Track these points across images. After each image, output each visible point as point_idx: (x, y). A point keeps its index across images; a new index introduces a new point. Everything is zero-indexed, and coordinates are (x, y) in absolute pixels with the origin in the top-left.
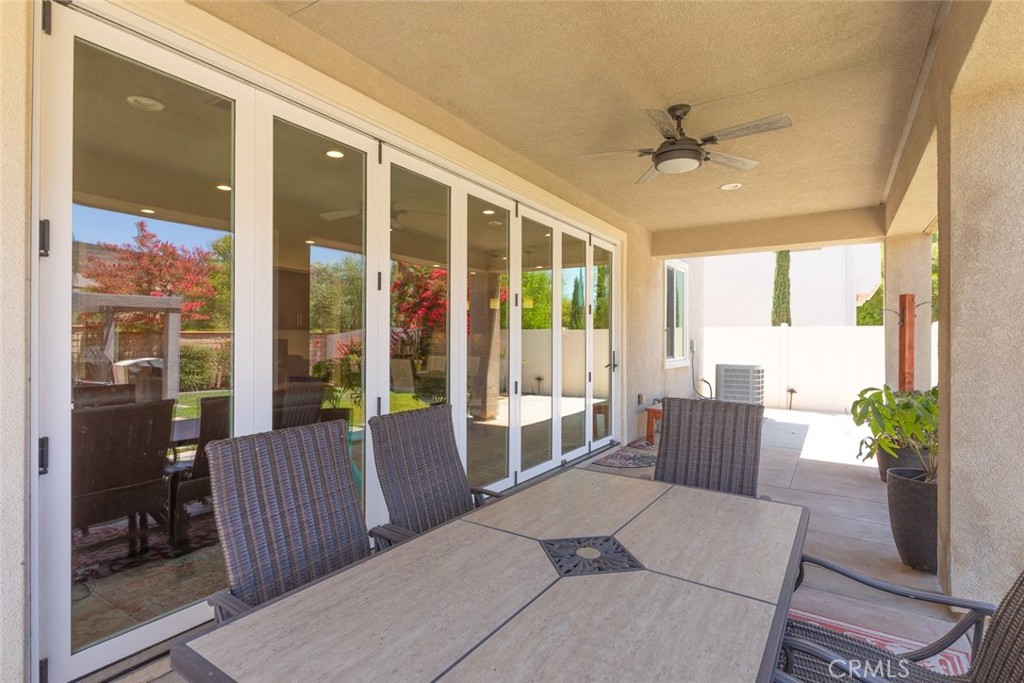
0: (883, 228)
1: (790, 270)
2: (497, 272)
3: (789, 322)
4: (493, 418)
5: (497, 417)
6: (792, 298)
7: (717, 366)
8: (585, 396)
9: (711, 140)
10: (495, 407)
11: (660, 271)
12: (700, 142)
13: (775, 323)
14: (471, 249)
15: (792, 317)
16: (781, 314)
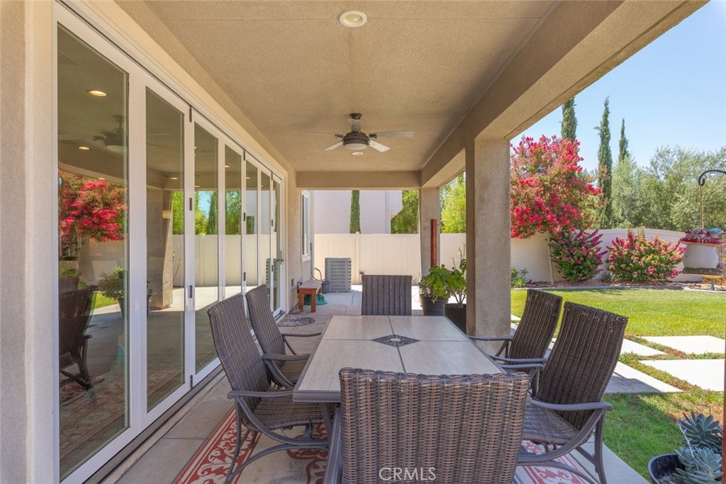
0: (420, 183)
1: (360, 199)
2: (171, 190)
3: (359, 231)
4: (167, 307)
5: (171, 306)
6: (361, 216)
7: (326, 259)
8: (218, 286)
9: (373, 136)
10: (170, 298)
11: (299, 197)
12: (368, 135)
13: (352, 232)
14: (150, 170)
15: (361, 228)
16: (355, 227)
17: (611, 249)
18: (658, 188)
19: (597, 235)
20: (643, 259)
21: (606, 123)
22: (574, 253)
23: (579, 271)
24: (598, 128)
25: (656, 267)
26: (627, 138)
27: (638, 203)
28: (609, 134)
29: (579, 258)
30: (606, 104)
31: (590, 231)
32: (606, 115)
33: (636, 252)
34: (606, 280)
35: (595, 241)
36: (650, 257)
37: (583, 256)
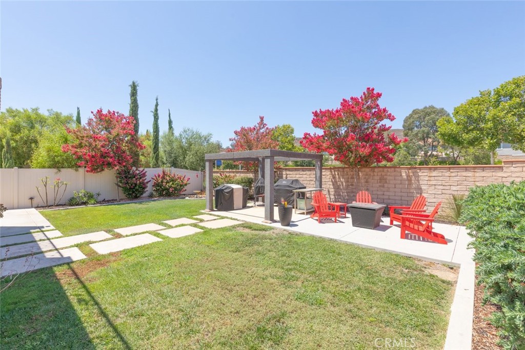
17: (153, 179)
18: (182, 147)
19: (144, 172)
20: (168, 184)
21: (156, 110)
22: (129, 182)
23: (133, 192)
24: (152, 112)
25: (174, 188)
26: (172, 119)
27: (173, 155)
28: (158, 116)
29: (132, 185)
30: (157, 100)
31: (141, 169)
32: (157, 105)
33: (165, 181)
34: (151, 196)
35: (144, 175)
36: (171, 183)
37: (135, 184)
